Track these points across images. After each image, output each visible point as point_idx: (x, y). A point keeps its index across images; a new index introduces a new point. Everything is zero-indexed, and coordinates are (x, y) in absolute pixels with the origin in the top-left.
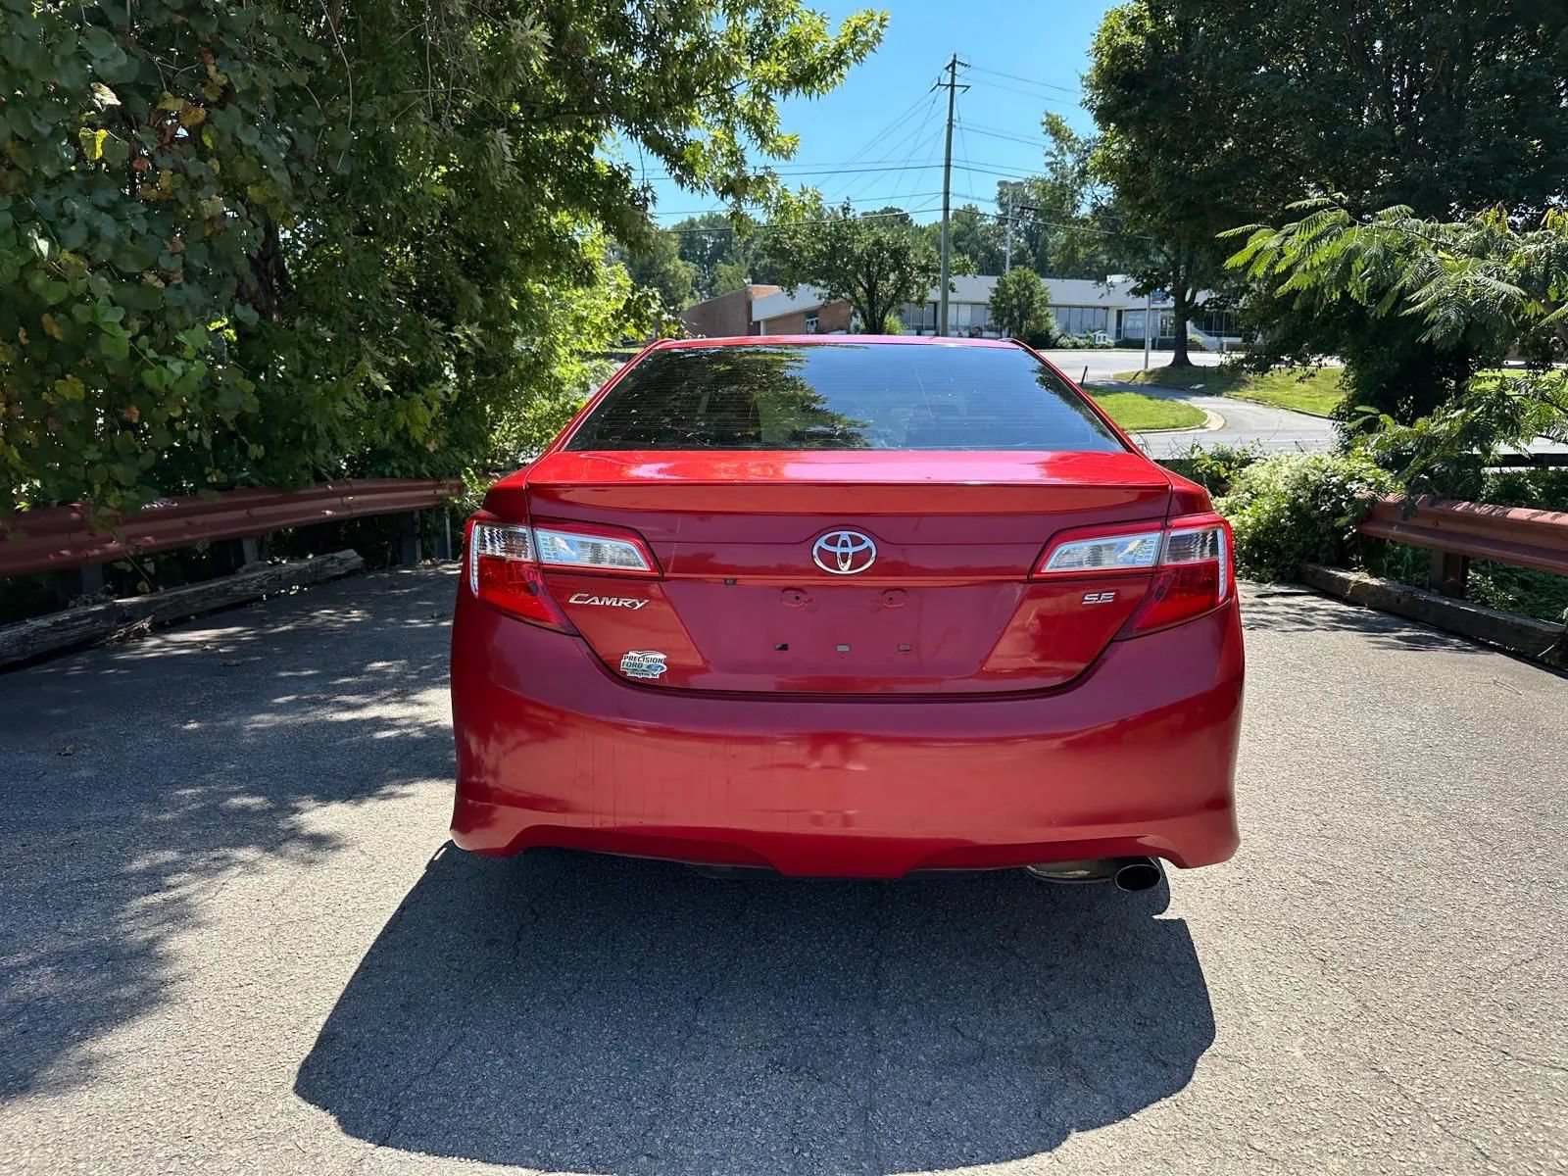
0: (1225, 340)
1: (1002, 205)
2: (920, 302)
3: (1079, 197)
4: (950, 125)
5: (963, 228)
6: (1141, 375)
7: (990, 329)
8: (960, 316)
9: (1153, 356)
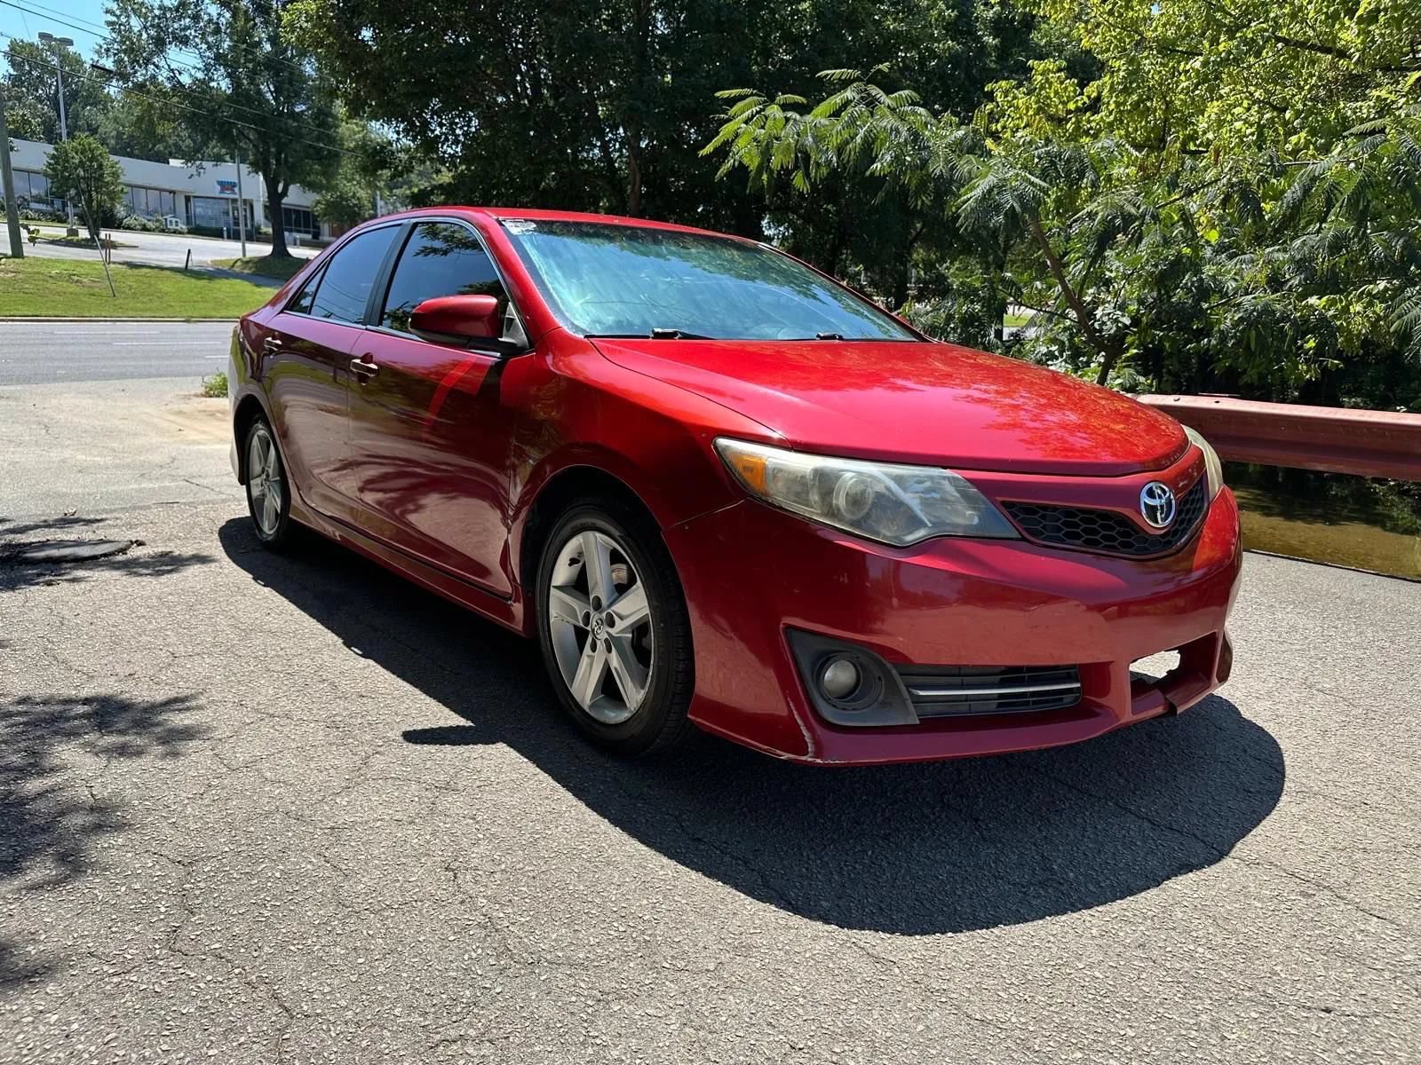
0: (297, 236)
6: (240, 263)
9: (249, 246)
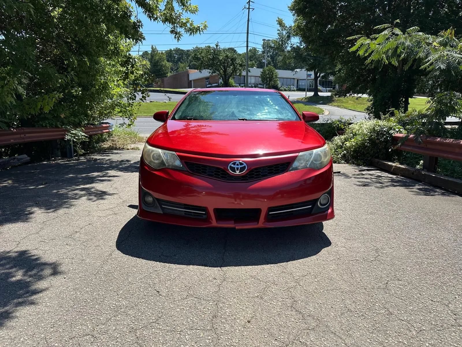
0: (328, 89)
1: (263, 48)
2: (240, 75)
3: (287, 44)
4: (248, 21)
5: (252, 54)
6: (304, 99)
7: (260, 84)
8: (251, 80)
9: (308, 93)
